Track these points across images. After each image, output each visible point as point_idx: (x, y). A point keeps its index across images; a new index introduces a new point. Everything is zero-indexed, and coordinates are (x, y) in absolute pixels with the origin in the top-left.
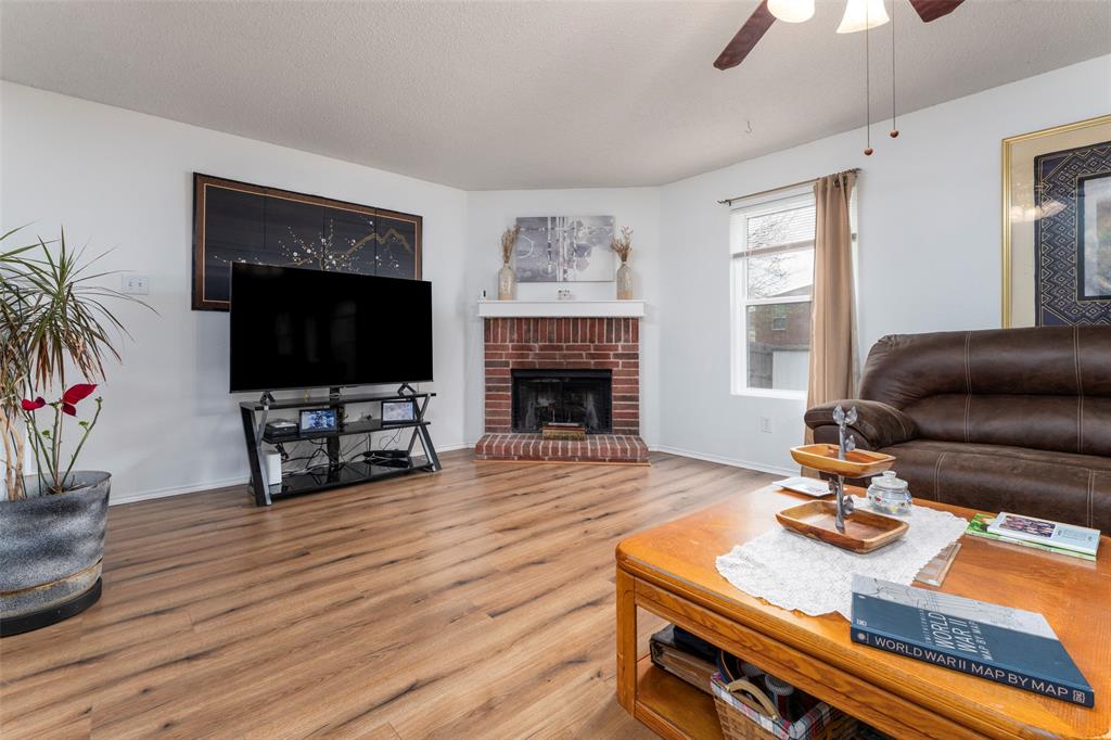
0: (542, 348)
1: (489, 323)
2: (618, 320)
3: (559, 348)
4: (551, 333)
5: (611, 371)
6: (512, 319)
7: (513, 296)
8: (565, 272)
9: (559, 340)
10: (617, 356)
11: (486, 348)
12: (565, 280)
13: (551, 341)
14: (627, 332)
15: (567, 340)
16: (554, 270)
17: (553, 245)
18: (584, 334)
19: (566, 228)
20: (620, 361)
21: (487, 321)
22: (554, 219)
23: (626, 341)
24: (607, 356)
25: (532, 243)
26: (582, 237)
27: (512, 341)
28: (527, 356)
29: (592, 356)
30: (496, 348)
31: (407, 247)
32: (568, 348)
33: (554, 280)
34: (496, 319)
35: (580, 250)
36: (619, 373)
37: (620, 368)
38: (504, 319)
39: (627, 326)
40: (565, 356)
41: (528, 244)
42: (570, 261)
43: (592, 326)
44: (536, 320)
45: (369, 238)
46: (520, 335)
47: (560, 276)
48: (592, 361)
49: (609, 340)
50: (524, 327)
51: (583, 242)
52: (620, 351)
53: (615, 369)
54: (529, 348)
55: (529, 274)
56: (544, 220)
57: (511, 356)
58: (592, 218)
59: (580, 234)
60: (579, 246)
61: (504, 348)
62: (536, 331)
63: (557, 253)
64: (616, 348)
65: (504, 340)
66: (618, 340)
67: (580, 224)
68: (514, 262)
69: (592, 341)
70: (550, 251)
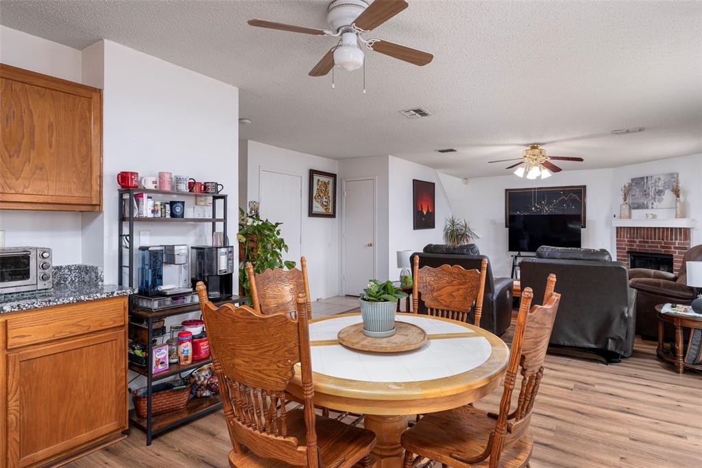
0: (640, 242)
1: (619, 229)
2: (676, 229)
3: (647, 242)
4: (644, 235)
5: (672, 255)
6: (627, 228)
7: (630, 217)
8: (652, 204)
9: (647, 238)
10: (675, 248)
11: (617, 241)
12: (652, 208)
13: (644, 238)
14: (680, 235)
15: (651, 239)
16: (647, 204)
17: (647, 191)
18: (659, 235)
19: (653, 182)
20: (677, 251)
21: (617, 228)
22: (647, 177)
23: (680, 240)
24: (670, 248)
25: (638, 190)
26: (660, 186)
27: (627, 238)
28: (633, 245)
29: (662, 247)
30: (621, 241)
31: (578, 199)
32: (652, 242)
33: (647, 208)
34: (621, 228)
35: (660, 192)
36: (677, 257)
37: (677, 254)
38: (624, 228)
39: (681, 233)
40: (650, 247)
41: (637, 191)
42: (654, 198)
43: (663, 232)
44: (637, 228)
45: (560, 199)
46: (630, 234)
47: (650, 206)
48: (663, 250)
49: (671, 239)
50: (632, 231)
51: (661, 188)
52: (677, 245)
53: (674, 255)
54: (635, 242)
55: (636, 205)
56: (643, 178)
57: (626, 245)
58: (666, 175)
59: (660, 184)
60: (659, 190)
61: (624, 241)
62: (637, 233)
63: (649, 195)
64: (675, 243)
65: (624, 238)
66: (676, 239)
67: (659, 179)
68: (629, 200)
69: (663, 240)
70: (646, 194)
